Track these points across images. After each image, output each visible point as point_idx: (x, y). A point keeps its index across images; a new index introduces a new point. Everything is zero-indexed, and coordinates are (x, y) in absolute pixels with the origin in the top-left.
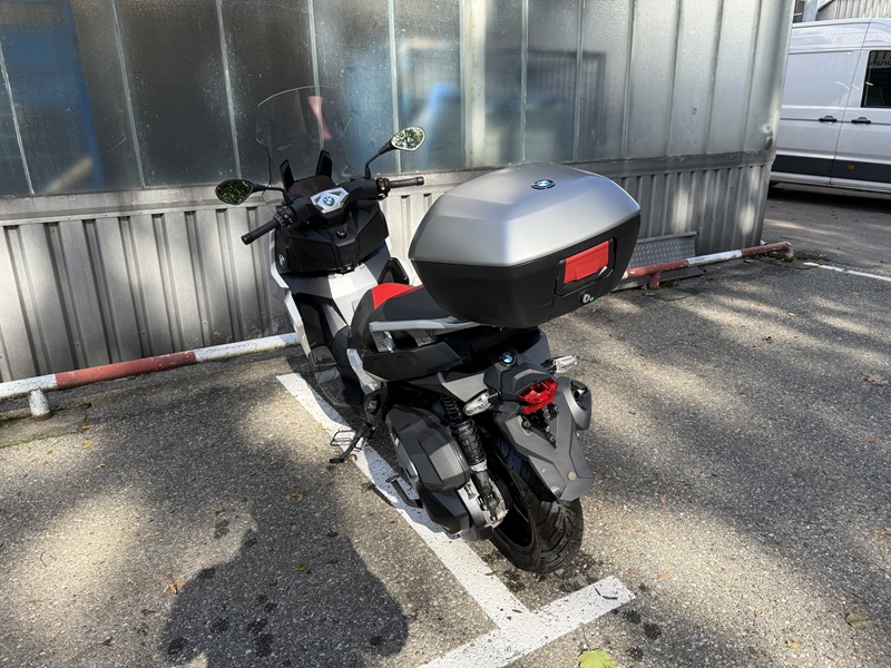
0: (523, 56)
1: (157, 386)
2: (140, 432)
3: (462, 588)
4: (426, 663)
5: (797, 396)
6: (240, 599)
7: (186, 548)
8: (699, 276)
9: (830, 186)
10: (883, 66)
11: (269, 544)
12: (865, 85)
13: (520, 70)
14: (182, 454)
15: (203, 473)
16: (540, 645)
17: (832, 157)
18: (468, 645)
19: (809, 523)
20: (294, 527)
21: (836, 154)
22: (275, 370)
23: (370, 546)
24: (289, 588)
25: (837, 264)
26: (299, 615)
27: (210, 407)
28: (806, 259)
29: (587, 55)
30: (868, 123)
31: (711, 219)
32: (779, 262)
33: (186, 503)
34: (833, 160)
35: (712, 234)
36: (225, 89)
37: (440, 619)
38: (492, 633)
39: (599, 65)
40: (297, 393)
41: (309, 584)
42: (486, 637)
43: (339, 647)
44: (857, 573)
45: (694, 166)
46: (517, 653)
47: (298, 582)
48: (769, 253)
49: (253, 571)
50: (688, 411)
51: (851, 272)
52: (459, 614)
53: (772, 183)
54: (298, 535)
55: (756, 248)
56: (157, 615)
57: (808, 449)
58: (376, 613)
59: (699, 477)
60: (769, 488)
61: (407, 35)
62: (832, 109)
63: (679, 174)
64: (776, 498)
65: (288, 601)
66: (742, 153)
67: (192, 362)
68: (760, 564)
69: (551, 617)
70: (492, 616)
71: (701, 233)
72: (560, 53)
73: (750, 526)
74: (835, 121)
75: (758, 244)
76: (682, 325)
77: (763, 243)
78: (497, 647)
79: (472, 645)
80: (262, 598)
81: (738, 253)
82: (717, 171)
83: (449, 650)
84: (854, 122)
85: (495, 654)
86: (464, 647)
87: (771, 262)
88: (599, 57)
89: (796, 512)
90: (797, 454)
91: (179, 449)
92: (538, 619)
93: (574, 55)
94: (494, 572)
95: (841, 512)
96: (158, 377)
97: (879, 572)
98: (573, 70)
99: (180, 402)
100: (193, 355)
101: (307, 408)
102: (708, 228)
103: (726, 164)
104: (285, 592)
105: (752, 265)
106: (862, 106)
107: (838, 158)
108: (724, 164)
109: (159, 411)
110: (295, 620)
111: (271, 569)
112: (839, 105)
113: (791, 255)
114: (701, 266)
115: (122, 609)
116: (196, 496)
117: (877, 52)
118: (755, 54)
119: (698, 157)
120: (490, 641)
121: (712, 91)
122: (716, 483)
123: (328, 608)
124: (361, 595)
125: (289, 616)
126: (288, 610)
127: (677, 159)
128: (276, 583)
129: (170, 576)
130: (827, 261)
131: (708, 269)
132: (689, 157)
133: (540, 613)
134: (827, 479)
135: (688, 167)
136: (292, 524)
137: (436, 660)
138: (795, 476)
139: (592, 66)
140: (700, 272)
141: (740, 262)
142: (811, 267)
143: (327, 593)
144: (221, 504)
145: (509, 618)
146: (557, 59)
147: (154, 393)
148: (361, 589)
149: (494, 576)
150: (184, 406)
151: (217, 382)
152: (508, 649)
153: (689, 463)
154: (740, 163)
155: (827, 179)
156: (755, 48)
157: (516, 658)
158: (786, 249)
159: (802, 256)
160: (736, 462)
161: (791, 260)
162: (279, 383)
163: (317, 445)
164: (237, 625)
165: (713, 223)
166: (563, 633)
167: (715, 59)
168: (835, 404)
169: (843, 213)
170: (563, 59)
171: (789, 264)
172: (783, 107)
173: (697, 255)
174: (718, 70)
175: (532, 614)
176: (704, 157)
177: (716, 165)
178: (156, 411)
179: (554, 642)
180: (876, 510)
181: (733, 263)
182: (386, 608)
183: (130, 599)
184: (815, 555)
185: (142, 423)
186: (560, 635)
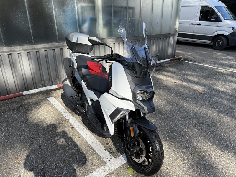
0: (112, 8)
1: (12, 102)
2: (8, 116)
3: (98, 154)
4: (88, 175)
5: (182, 97)
6: (37, 162)
7: (21, 149)
8: (159, 66)
9: (192, 41)
10: (204, 10)
11: (45, 146)
12: (200, 15)
13: (112, 12)
14: (20, 122)
15: (26, 127)
16: (117, 167)
17: (192, 34)
18: (99, 169)
19: (183, 130)
20: (52, 141)
21: (193, 33)
22: (46, 96)
23: (73, 145)
24: (51, 158)
25: (193, 62)
26: (53, 165)
27: (28, 108)
28: (186, 60)
29: (129, 8)
30: (201, 25)
31: (162, 51)
32: (179, 61)
33: (21, 136)
34: (193, 34)
35: (163, 55)
36: (27, 17)
37: (92, 163)
38: (105, 165)
39: (133, 11)
40: (53, 103)
41: (56, 156)
42: (104, 166)
43: (64, 173)
44: (194, 142)
45: (158, 37)
46: (111, 170)
47: (53, 156)
48: (177, 59)
49: (41, 154)
50: (155, 102)
51: (196, 64)
52: (97, 161)
53: (178, 40)
54: (53, 143)
55: (173, 58)
56: (13, 169)
57: (184, 111)
58: (75, 163)
59: (158, 119)
60: (175, 121)
61: (80, 2)
62: (192, 21)
63: (154, 39)
64: (176, 124)
65: (50, 162)
66: (170, 33)
67: (22, 95)
68: (172, 141)
69: (120, 160)
70: (105, 161)
71: (160, 55)
72: (122, 7)
73: (170, 132)
74: (193, 24)
75: (174, 57)
76: (155, 79)
77: (175, 56)
78: (106, 169)
79: (100, 169)
80: (43, 162)
81: (169, 60)
82: (164, 38)
83: (94, 171)
84: (198, 25)
85: (106, 171)
86: (98, 170)
87: (177, 62)
88: (133, 8)
89: (181, 127)
90: (181, 112)
91: (19, 120)
92: (117, 160)
93: (126, 8)
94: (106, 149)
95: (191, 127)
96: (13, 100)
97: (199, 141)
98: (126, 12)
99: (19, 107)
100: (22, 93)
101: (56, 107)
102: (162, 53)
103: (166, 36)
104: (50, 159)
105: (173, 62)
106: (199, 21)
107: (194, 34)
108: (165, 37)
109: (13, 110)
110: (52, 167)
111: (46, 153)
112: (194, 20)
113: (182, 59)
114: (160, 63)
115: (3, 168)
116: (24, 134)
117: (203, 7)
118: (172, 8)
119: (159, 35)
120: (104, 167)
121: (162, 18)
122: (162, 121)
123: (62, 163)
124: (71, 158)
125: (51, 166)
126: (51, 164)
127: (153, 35)
128: (47, 157)
129: (17, 157)
130: (191, 61)
131: (162, 64)
132: (156, 35)
133: (118, 159)
134: (188, 118)
135: (156, 38)
136: (52, 140)
137: (90, 174)
138: (181, 118)
139: (131, 11)
140: (160, 65)
141: (170, 62)
142: (187, 62)
143: (61, 158)
144: (32, 136)
145: (110, 161)
146: (121, 9)
147: (12, 105)
148: (71, 156)
149: (106, 150)
150: (20, 108)
151: (30, 100)
152: (109, 169)
153: (155, 116)
154: (169, 36)
155: (191, 39)
156: (172, 6)
157: (111, 171)
158: (181, 58)
159: (185, 60)
160: (167, 115)
161: (182, 61)
162: (48, 100)
163: (59, 117)
164: (36, 170)
165: (163, 52)
166: (123, 164)
167: (163, 9)
168: (191, 99)
169: (195, 48)
170: (123, 9)
171: (182, 62)
172: (180, 20)
173: (159, 61)
174: (163, 12)
175: (115, 159)
176: (160, 35)
177: (163, 37)
178: (12, 110)
179: (121, 166)
180: (199, 125)
181: (168, 62)
182: (77, 161)
183: (5, 165)
184: (185, 138)
185: (8, 114)
186: (122, 164)
